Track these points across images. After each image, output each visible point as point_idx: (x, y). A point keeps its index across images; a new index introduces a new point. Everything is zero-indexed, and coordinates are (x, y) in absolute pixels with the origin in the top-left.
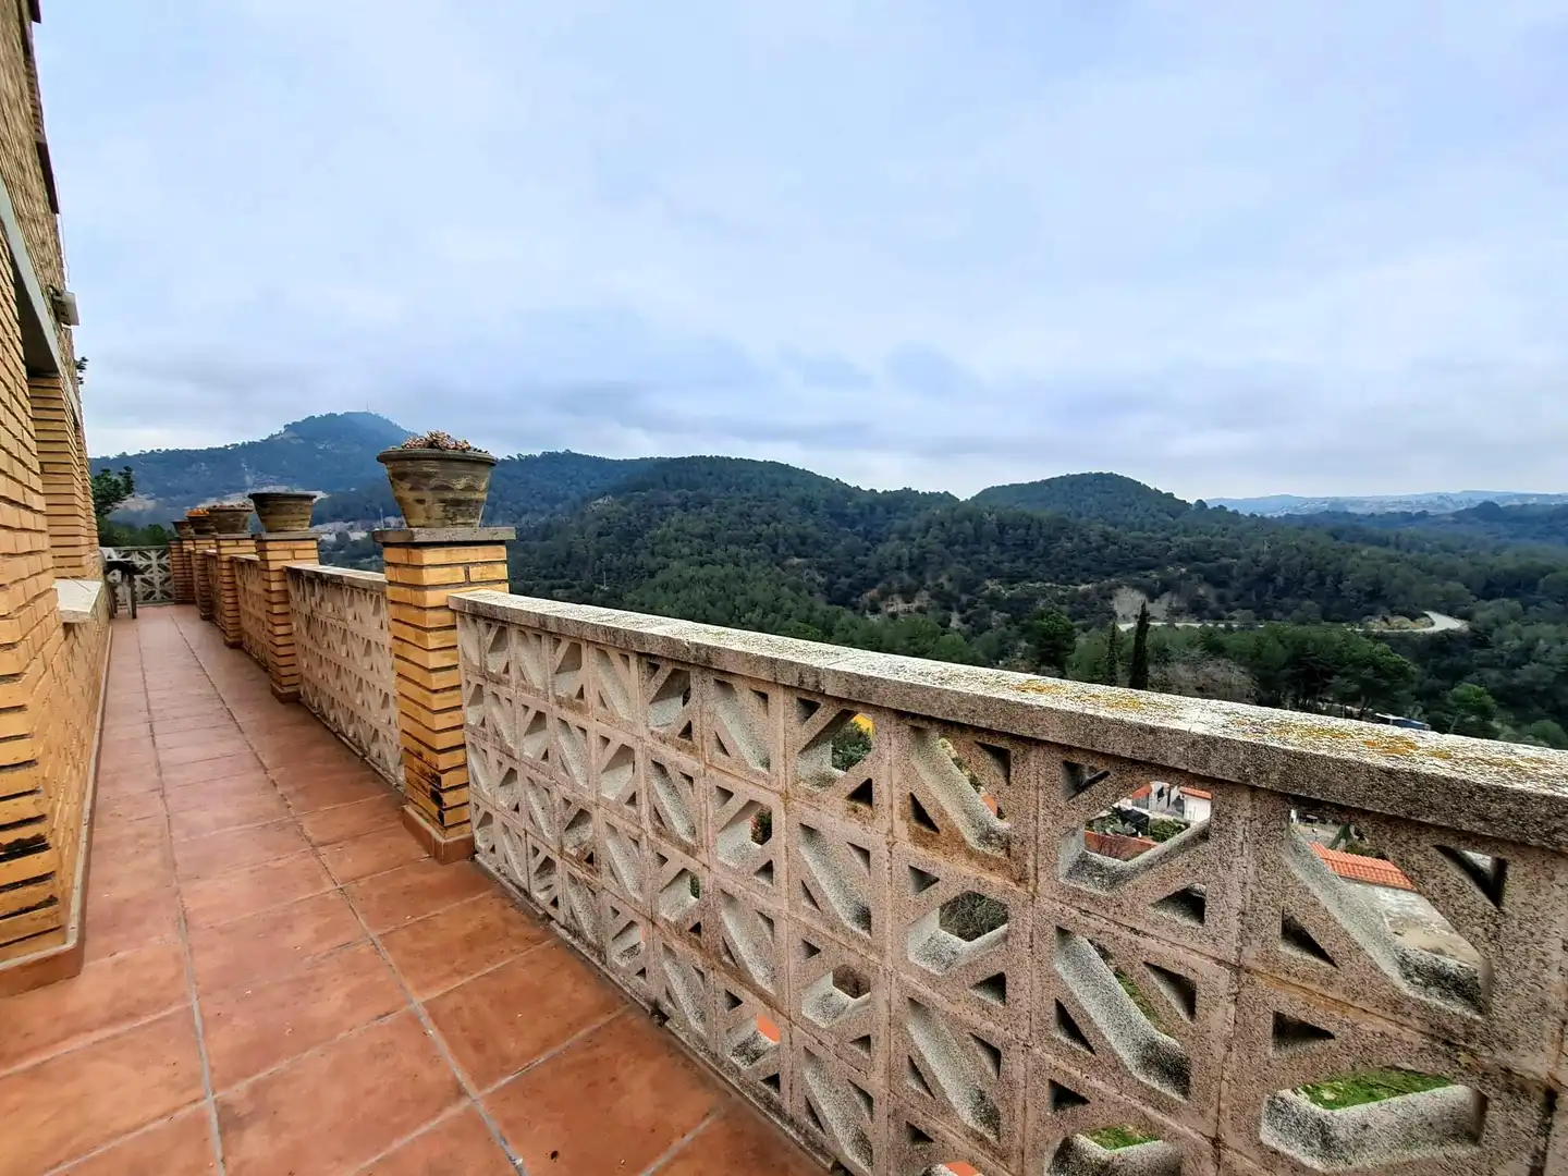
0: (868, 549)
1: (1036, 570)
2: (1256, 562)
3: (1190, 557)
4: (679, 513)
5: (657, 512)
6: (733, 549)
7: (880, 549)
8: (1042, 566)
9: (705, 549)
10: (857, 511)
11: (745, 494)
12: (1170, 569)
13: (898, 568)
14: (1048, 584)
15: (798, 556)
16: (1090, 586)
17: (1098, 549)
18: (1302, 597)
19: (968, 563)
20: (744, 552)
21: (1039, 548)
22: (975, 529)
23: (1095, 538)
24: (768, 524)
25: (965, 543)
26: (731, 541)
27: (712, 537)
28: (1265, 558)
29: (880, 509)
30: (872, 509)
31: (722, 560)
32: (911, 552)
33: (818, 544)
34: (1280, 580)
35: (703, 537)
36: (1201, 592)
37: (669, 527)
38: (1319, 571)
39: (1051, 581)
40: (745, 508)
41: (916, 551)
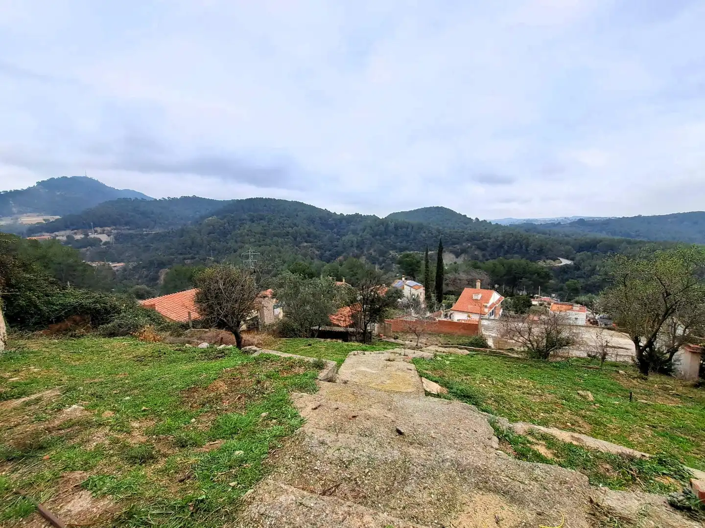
0: (339, 239)
1: (411, 246)
2: (496, 240)
3: (472, 239)
4: (249, 223)
5: (238, 222)
6: (275, 238)
7: (343, 238)
8: (413, 244)
9: (262, 239)
10: (333, 222)
11: (282, 215)
12: (464, 244)
13: (352, 246)
14: (416, 252)
15: (306, 242)
16: (433, 252)
17: (436, 237)
18: (514, 253)
19: (382, 244)
20: (280, 240)
21: (412, 237)
22: (385, 229)
23: (434, 232)
24: (292, 228)
25: (381, 235)
26: (275, 235)
27: (265, 234)
28: (500, 238)
29: (344, 222)
30: (341, 222)
31: (270, 243)
32: (357, 240)
33: (316, 237)
34: (506, 247)
35: (261, 233)
36: (476, 253)
37: (244, 229)
38: (520, 243)
39: (417, 250)
40: (281, 220)
41: (359, 238)
